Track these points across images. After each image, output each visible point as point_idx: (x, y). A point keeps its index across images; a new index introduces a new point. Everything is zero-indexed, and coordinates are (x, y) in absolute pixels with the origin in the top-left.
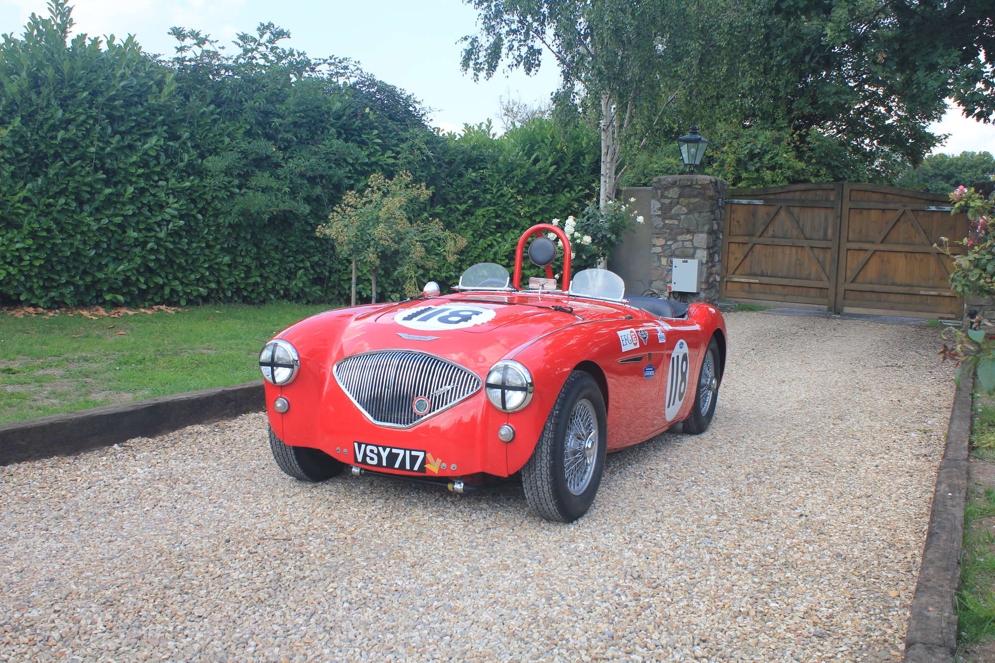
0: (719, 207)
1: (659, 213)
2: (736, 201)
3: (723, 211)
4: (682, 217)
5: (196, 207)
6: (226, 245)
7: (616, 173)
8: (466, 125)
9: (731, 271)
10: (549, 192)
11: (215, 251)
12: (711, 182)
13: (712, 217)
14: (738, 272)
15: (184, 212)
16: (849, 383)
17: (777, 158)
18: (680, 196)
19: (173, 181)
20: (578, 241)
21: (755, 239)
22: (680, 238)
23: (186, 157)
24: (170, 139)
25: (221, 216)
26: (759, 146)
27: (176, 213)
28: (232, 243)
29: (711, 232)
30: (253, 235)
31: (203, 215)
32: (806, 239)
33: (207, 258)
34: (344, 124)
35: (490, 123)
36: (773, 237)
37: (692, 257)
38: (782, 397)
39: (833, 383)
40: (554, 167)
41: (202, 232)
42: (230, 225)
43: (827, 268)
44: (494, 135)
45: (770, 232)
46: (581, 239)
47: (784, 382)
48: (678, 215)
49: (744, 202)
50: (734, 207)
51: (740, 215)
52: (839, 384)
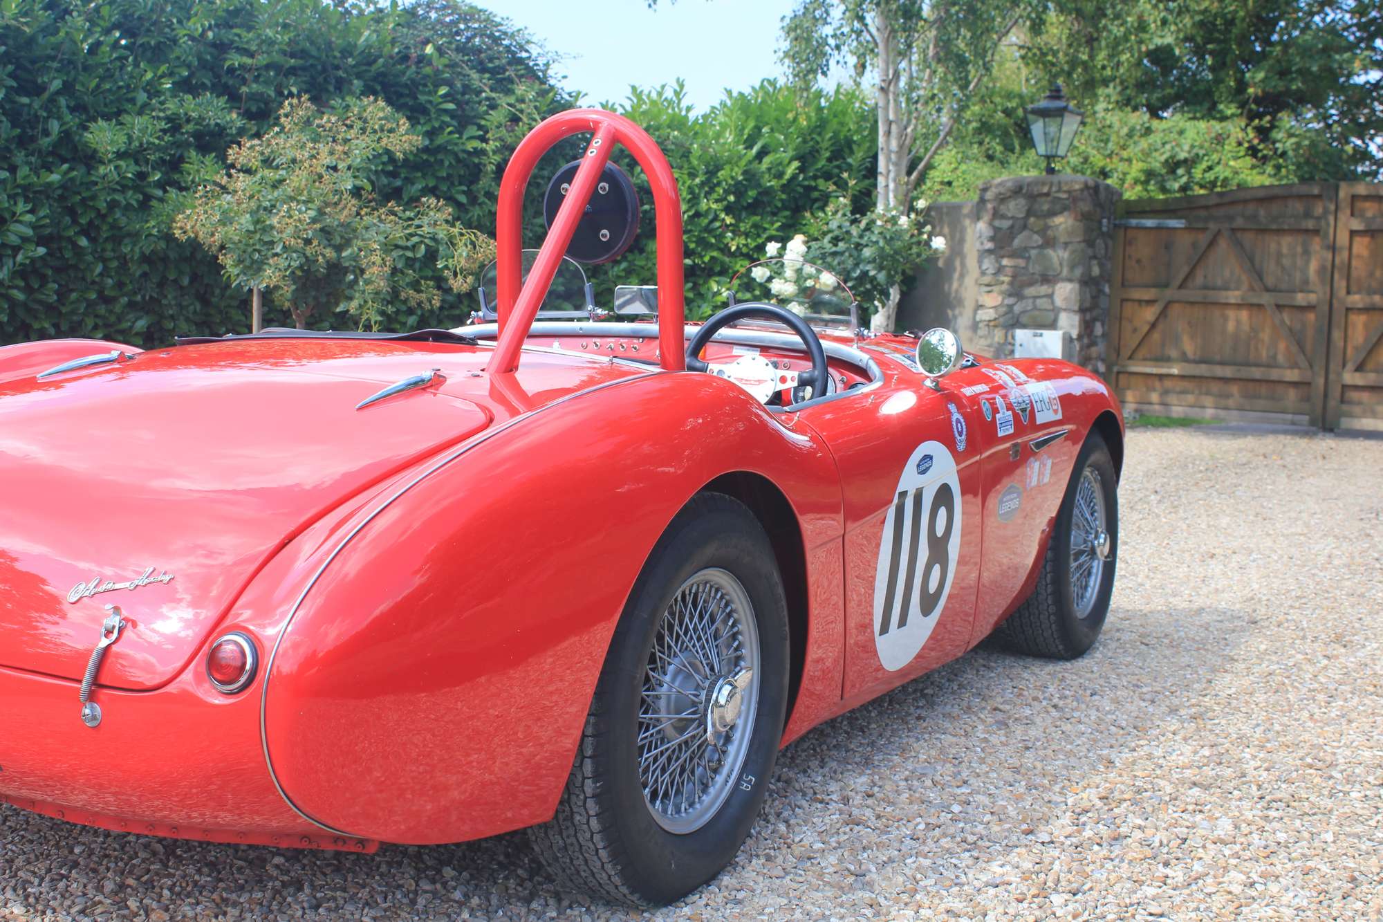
0: (1103, 234)
1: (989, 245)
2: (1134, 222)
3: (1110, 243)
4: (1033, 253)
5: (75, 222)
6: (139, 298)
7: (909, 173)
8: (634, 88)
9: (1126, 352)
10: (785, 208)
11: (118, 308)
12: (1087, 187)
13: (1090, 252)
14: (1140, 354)
15: (48, 231)
16: (1358, 560)
17: (1217, 169)
18: (1029, 213)
19: (24, 171)
20: (809, 283)
21: (1169, 293)
22: (1030, 291)
23: (55, 126)
24: (22, 90)
25: (127, 241)
26: (1186, 148)
27: (30, 232)
28: (151, 290)
29: (1087, 282)
30: (194, 278)
31: (93, 240)
32: (1267, 290)
33: (100, 322)
34: (383, 75)
35: (682, 86)
36: (1205, 287)
37: (1053, 325)
38: (1205, 590)
39: (1322, 559)
40: (796, 164)
41: (92, 271)
42: (145, 259)
43: (1308, 347)
44: (689, 109)
45: (1199, 279)
46: (817, 279)
47: (1213, 556)
48: (1026, 249)
49: (1150, 223)
50: (1130, 233)
51: (1143, 249)
52: (1336, 562)
